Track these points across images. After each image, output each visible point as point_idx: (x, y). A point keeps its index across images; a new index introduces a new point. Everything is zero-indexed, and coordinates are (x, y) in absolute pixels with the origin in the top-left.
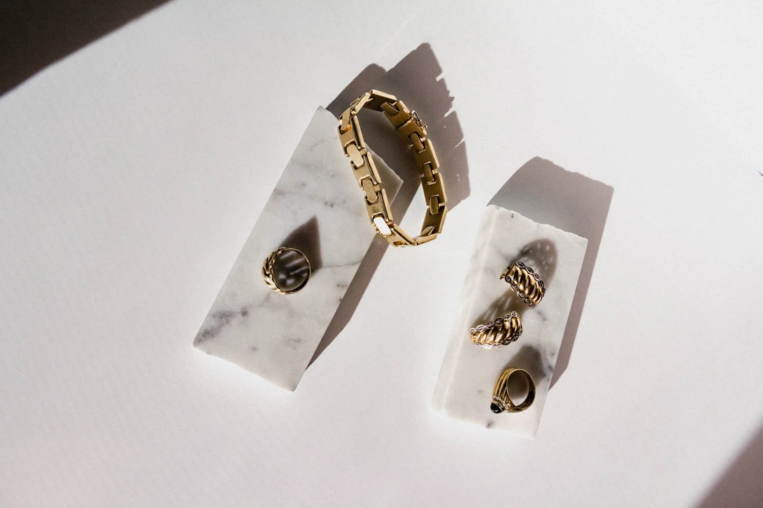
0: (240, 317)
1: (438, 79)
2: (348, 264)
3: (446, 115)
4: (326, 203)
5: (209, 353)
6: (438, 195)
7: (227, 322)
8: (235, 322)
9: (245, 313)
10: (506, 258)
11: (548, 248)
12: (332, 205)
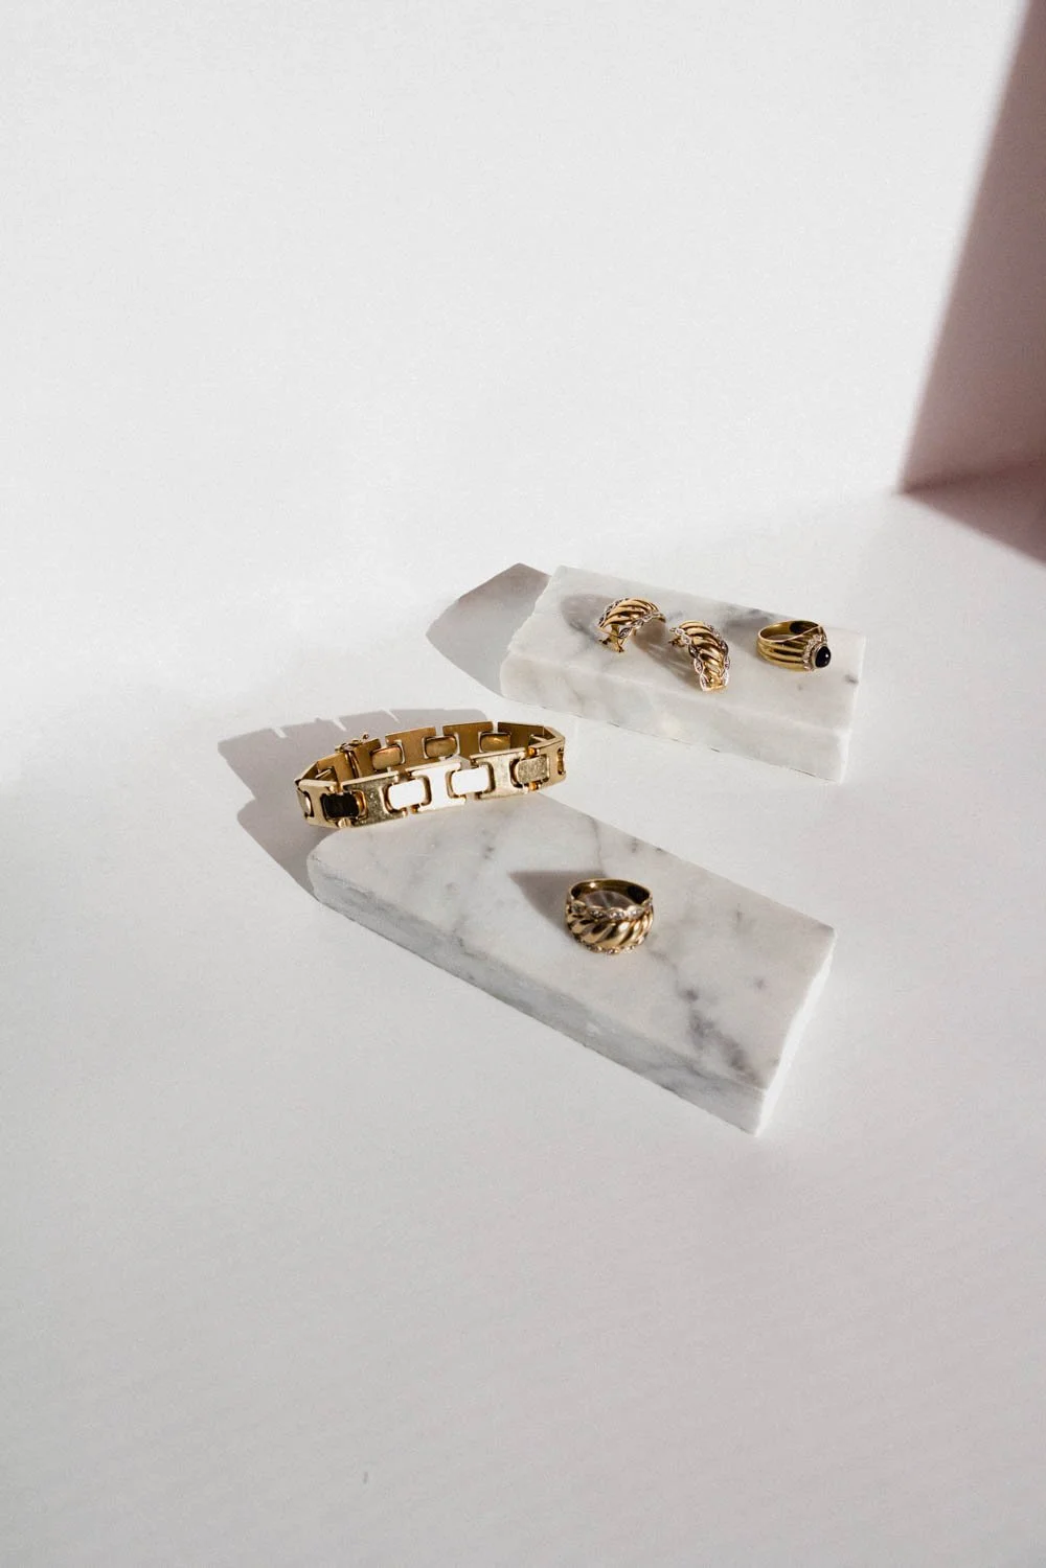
0: (699, 1005)
1: (282, 735)
2: (597, 836)
3: (343, 728)
4: (486, 857)
5: (776, 1062)
6: (480, 734)
7: (710, 1025)
8: (710, 1014)
9: (691, 996)
10: (587, 647)
11: (573, 603)
12: (490, 850)
